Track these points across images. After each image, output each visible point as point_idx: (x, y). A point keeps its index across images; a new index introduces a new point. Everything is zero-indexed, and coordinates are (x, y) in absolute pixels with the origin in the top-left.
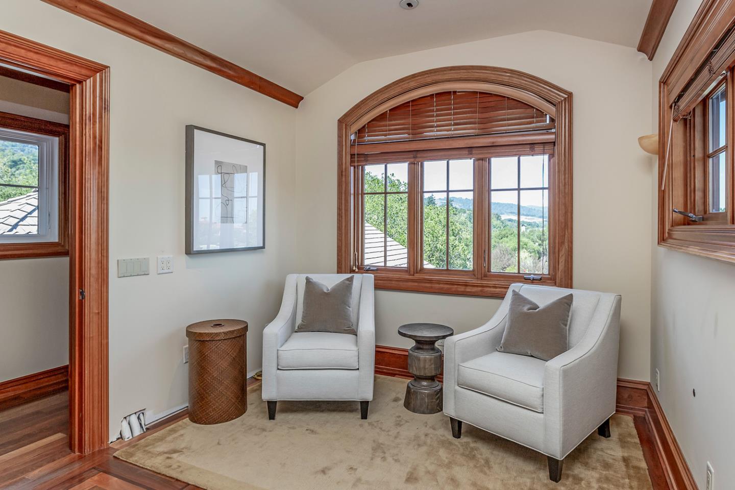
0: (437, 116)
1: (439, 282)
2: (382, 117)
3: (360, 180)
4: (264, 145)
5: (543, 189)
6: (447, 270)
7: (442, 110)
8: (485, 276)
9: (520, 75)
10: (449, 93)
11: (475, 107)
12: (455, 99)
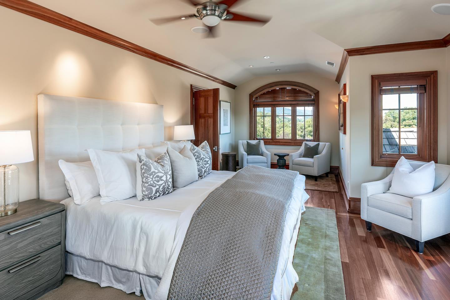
0: (281, 94)
1: (282, 142)
2: (264, 94)
3: (255, 112)
4: (230, 103)
5: (312, 116)
6: (284, 139)
7: (282, 94)
8: (296, 140)
9: (305, 85)
10: (285, 88)
11: (292, 92)
12: (286, 90)
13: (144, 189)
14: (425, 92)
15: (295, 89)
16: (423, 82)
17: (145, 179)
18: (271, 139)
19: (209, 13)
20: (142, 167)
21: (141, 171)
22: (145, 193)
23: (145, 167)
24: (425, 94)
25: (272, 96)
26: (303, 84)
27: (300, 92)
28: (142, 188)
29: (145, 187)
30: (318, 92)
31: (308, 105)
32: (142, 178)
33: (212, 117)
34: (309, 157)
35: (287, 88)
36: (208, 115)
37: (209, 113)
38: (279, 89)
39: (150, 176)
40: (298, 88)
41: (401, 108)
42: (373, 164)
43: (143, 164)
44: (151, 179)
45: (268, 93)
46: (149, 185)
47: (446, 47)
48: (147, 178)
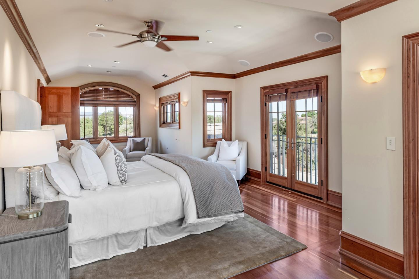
0: (104, 94)
2: (86, 92)
8: (119, 137)
9: (128, 88)
10: (108, 89)
11: (115, 93)
12: (109, 90)
13: (121, 175)
14: (227, 103)
15: (118, 91)
16: (225, 97)
17: (120, 167)
18: (94, 138)
19: (150, 39)
20: (117, 158)
21: (116, 161)
22: (122, 178)
23: (119, 158)
24: (227, 104)
25: (95, 95)
26: (126, 86)
27: (123, 93)
28: (119, 175)
29: (121, 174)
30: (139, 95)
31: (130, 106)
32: (117, 167)
33: (71, 116)
34: (139, 150)
35: (111, 89)
36: (63, 114)
37: (64, 112)
38: (103, 89)
39: (123, 164)
40: (121, 90)
41: (215, 111)
42: (204, 146)
43: (118, 155)
44: (123, 167)
45: (90, 92)
46: (123, 172)
47: (234, 78)
48: (121, 166)
